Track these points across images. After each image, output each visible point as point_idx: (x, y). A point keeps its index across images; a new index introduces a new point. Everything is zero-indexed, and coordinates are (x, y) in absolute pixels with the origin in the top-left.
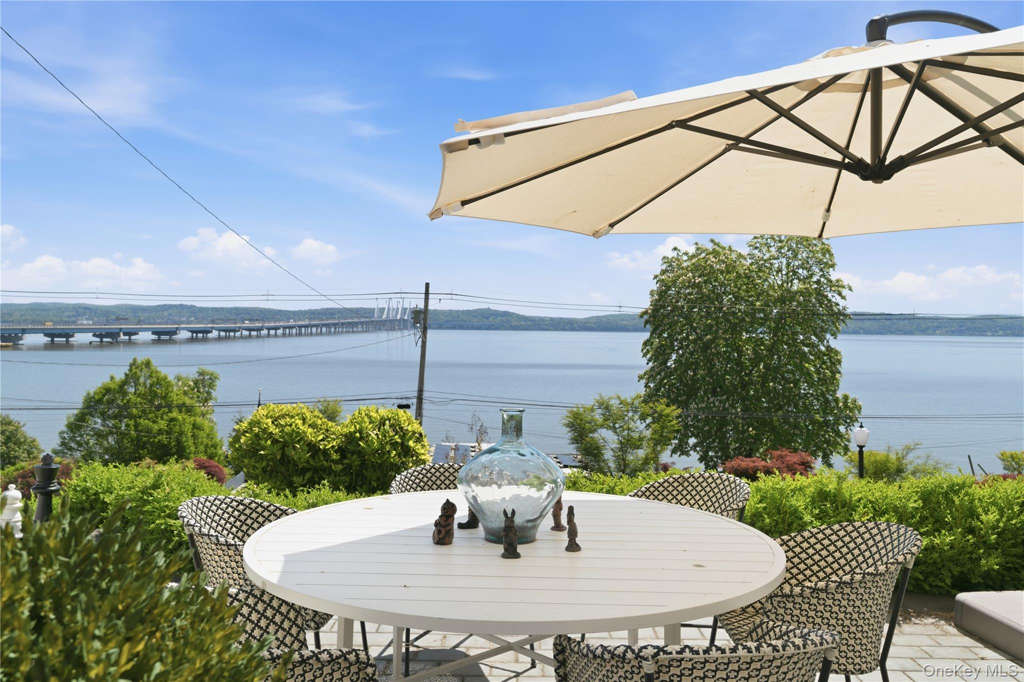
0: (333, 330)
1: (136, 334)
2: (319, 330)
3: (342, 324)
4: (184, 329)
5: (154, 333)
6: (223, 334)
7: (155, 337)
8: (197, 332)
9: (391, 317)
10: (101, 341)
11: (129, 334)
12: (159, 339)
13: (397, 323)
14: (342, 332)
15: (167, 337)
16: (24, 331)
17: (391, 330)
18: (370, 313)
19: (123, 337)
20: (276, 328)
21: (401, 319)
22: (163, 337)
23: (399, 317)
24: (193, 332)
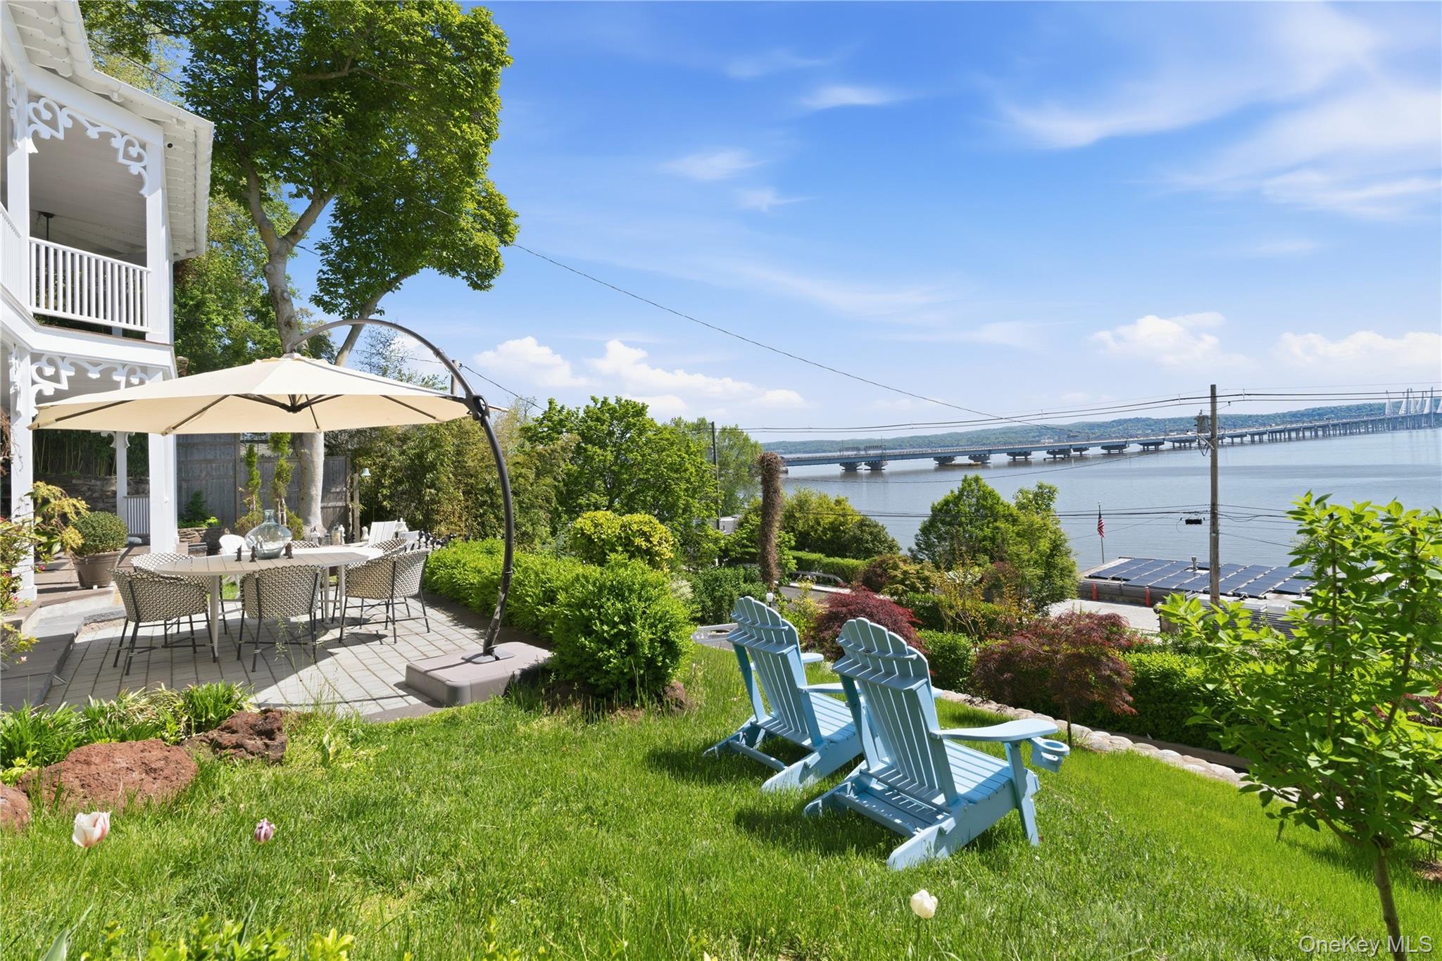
0: (1320, 433)
1: (1086, 449)
2: (1301, 435)
3: (1334, 425)
4: (1133, 442)
5: (1103, 448)
6: (1177, 445)
7: (1105, 451)
8: (1148, 444)
9: (1412, 411)
10: (1055, 458)
11: (1080, 449)
12: (1109, 453)
13: (1423, 420)
14: (1335, 435)
15: (1117, 451)
16: (990, 452)
17: (1414, 428)
18: (1379, 409)
19: (1073, 453)
20: (1242, 436)
21: (1430, 413)
22: (1113, 451)
23: (1426, 411)
24: (1144, 444)
